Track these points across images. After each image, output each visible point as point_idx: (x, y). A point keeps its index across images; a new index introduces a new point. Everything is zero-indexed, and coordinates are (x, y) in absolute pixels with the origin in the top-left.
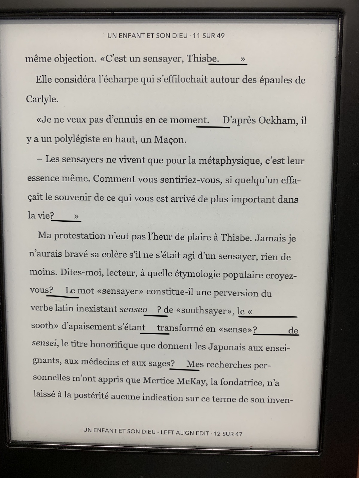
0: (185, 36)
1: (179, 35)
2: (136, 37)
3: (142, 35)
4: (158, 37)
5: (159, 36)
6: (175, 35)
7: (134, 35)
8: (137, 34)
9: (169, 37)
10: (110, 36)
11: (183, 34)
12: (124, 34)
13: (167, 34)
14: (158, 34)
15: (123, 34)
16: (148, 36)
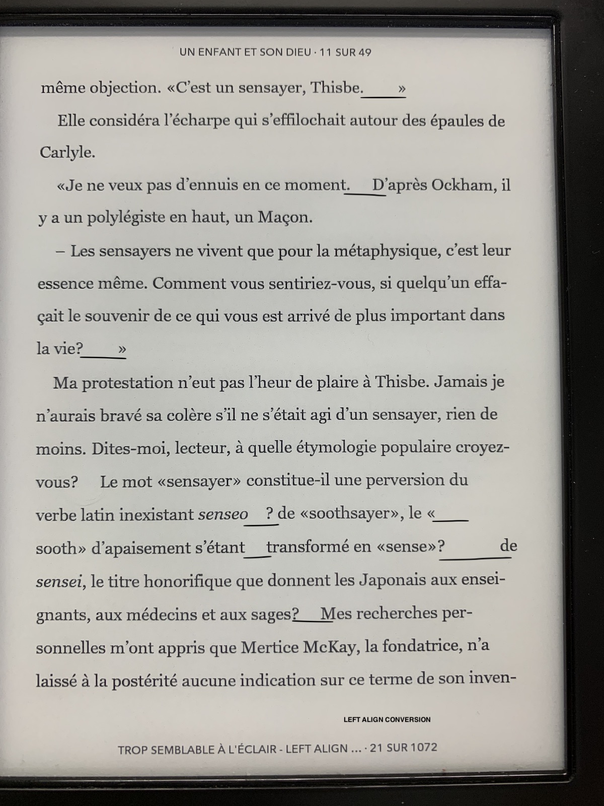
0: (308, 53)
1: (298, 52)
2: (227, 54)
3: (236, 51)
4: (263, 54)
5: (264, 52)
6: (290, 52)
7: (223, 52)
8: (229, 49)
9: (281, 54)
10: (183, 52)
11: (304, 51)
12: (207, 49)
13: (277, 49)
14: (263, 50)
15: (205, 50)
16: (247, 53)
